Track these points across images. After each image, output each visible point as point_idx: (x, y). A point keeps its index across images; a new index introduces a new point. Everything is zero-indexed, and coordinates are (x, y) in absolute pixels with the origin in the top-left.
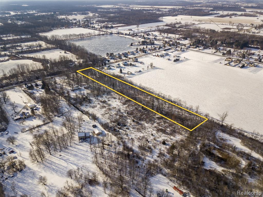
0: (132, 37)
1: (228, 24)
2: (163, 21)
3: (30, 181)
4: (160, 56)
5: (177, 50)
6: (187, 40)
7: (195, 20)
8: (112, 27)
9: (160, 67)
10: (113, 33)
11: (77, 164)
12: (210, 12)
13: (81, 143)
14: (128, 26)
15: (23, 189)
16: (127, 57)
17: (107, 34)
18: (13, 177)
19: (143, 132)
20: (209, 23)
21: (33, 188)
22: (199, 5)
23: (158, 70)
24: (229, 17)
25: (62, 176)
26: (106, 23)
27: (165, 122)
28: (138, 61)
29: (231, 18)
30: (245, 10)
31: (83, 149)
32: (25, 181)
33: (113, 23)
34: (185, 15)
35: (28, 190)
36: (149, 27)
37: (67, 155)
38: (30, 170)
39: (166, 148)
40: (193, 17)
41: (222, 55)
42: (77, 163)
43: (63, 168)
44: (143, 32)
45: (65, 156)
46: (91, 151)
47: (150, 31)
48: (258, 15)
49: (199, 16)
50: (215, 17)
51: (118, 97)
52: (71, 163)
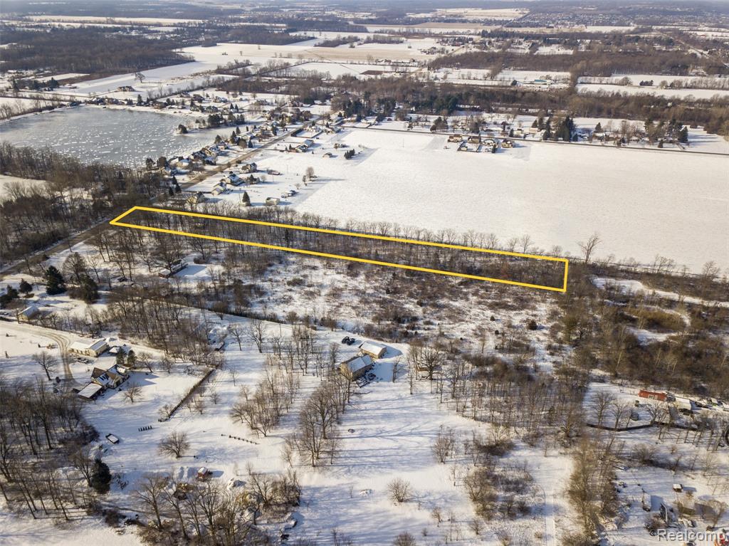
0: (159, 110)
1: (365, 63)
2: (194, 61)
3: (354, 512)
4: (301, 151)
5: (322, 132)
6: (314, 104)
7: (278, 54)
8: (54, 85)
9: (330, 177)
10: (80, 103)
11: (413, 431)
12: (291, 34)
13: (366, 388)
14: (101, 77)
15: (363, 535)
16: (215, 164)
17: (61, 106)
18: (296, 524)
19: (467, 319)
20: (320, 61)
21: (382, 522)
22: (241, 17)
23: (332, 182)
24: (348, 45)
25: (414, 468)
26: (10, 71)
27: (487, 289)
28: (258, 169)
29: (352, 47)
30: (366, 29)
31: (386, 398)
32: (343, 519)
33: (39, 72)
34: (236, 43)
35: (376, 531)
36: (173, 77)
37: (365, 422)
38: (322, 491)
39: (545, 334)
40: (262, 46)
41: (430, 131)
42: (413, 429)
43: (393, 452)
44: (174, 92)
45: (364, 427)
46: (411, 394)
47: (191, 88)
48: (404, 39)
49: (273, 44)
50: (316, 46)
51: (317, 263)
52: (399, 435)
